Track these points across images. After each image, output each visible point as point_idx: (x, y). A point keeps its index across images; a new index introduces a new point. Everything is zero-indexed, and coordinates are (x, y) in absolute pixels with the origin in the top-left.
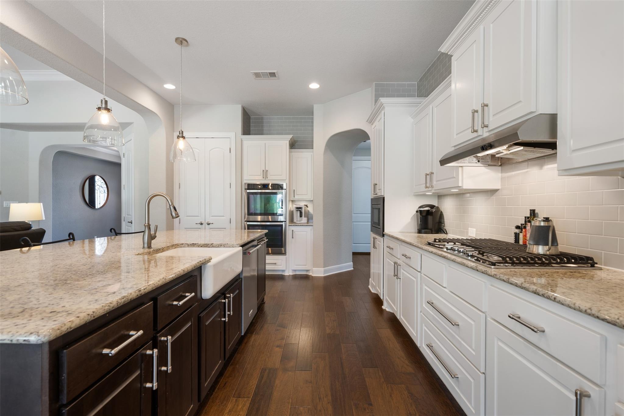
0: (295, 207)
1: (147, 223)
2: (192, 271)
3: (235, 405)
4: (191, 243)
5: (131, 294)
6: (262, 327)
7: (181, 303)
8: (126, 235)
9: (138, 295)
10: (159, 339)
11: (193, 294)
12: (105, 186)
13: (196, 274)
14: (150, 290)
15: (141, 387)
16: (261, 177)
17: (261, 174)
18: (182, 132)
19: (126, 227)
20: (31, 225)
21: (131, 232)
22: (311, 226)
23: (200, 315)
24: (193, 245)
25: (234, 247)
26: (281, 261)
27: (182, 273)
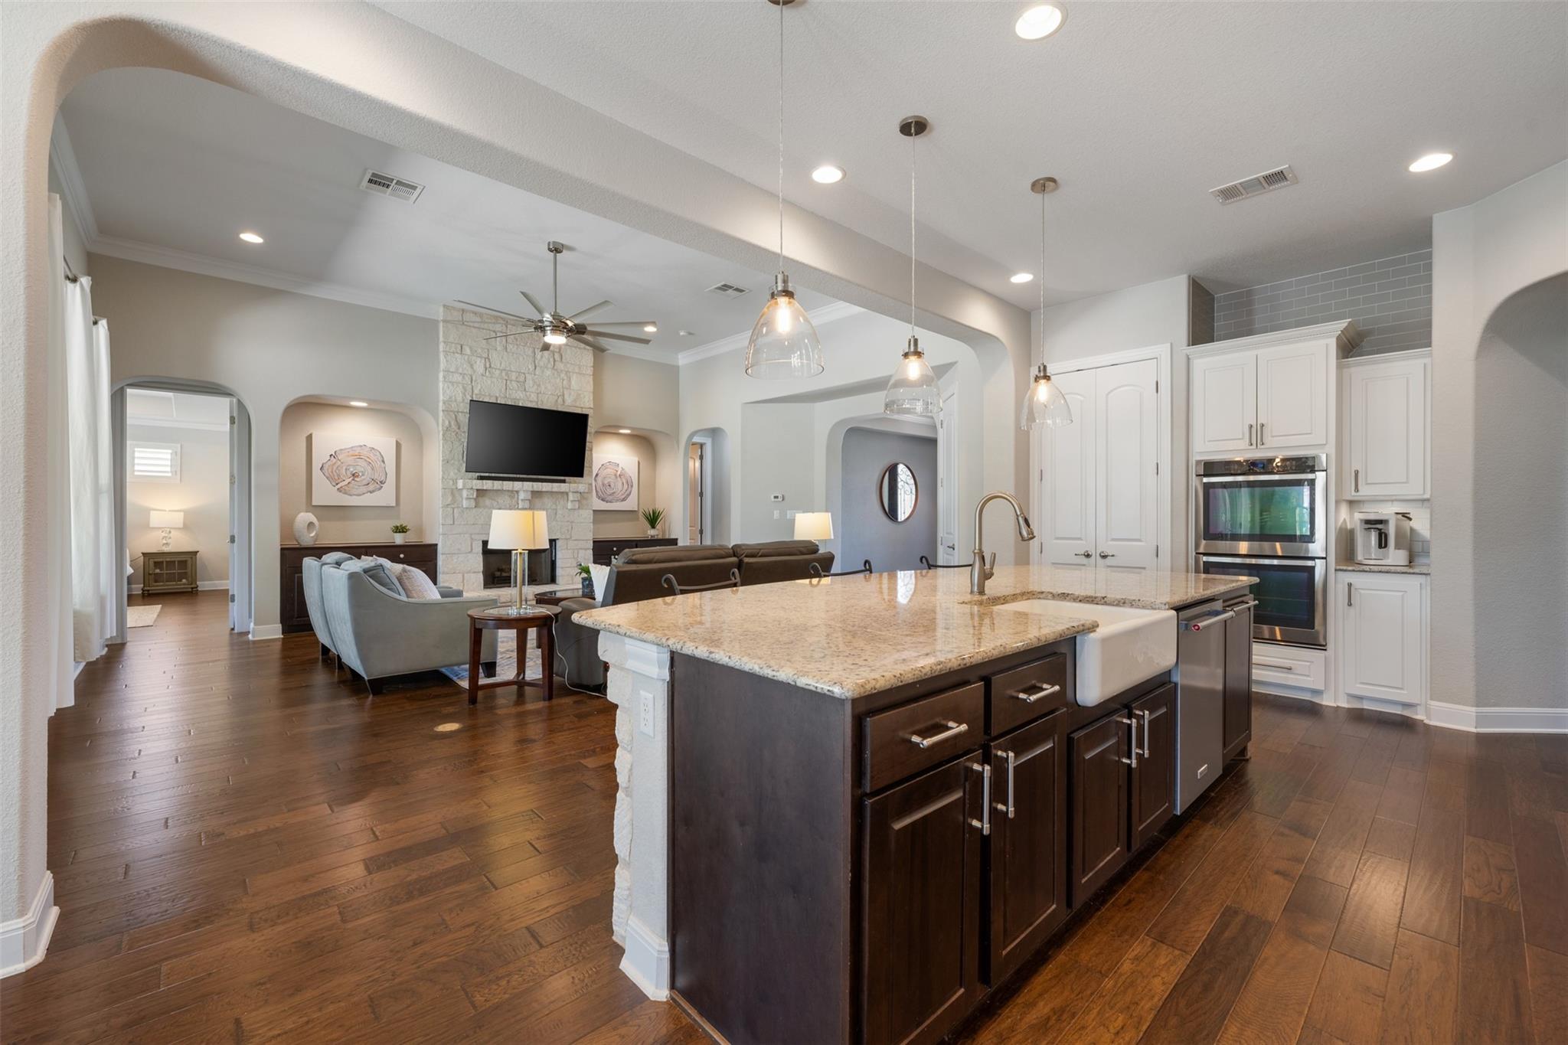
0: (1361, 520)
1: (977, 548)
2: (1055, 644)
3: (1150, 952)
4: (1060, 592)
5: (950, 660)
6: (1234, 815)
7: (1033, 698)
8: (945, 569)
9: (960, 665)
10: (994, 751)
11: (1057, 688)
12: (912, 481)
13: (1063, 652)
14: (979, 662)
15: (964, 823)
16: (1244, 444)
17: (1243, 434)
18: (1045, 367)
19: (945, 555)
20: (817, 546)
21: (952, 565)
22: (1424, 576)
23: (1072, 735)
24: (1064, 596)
25: (1155, 609)
26: (1308, 664)
27: (1036, 644)
